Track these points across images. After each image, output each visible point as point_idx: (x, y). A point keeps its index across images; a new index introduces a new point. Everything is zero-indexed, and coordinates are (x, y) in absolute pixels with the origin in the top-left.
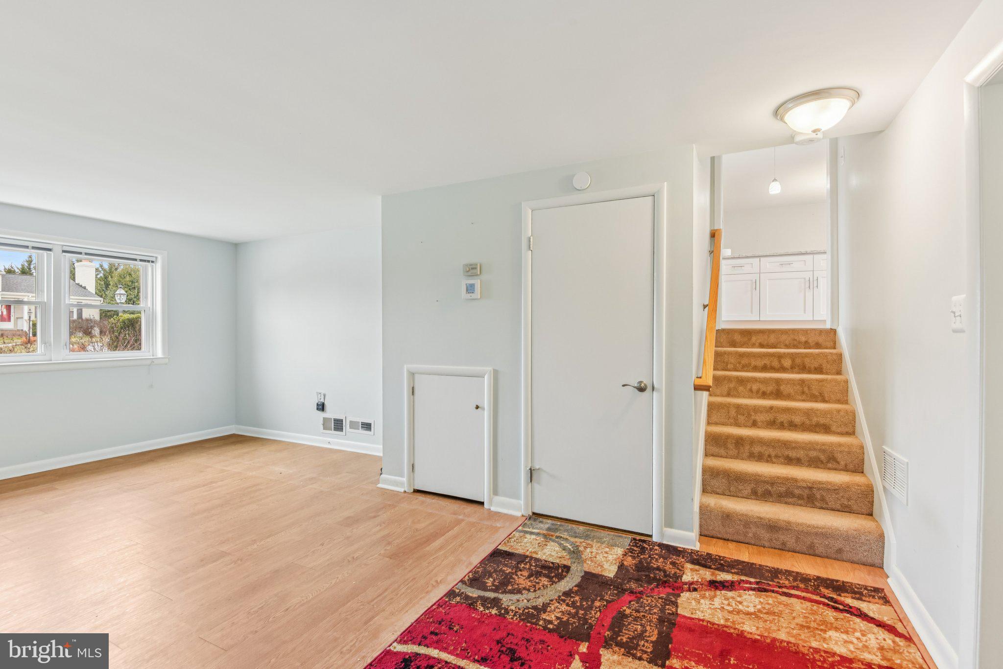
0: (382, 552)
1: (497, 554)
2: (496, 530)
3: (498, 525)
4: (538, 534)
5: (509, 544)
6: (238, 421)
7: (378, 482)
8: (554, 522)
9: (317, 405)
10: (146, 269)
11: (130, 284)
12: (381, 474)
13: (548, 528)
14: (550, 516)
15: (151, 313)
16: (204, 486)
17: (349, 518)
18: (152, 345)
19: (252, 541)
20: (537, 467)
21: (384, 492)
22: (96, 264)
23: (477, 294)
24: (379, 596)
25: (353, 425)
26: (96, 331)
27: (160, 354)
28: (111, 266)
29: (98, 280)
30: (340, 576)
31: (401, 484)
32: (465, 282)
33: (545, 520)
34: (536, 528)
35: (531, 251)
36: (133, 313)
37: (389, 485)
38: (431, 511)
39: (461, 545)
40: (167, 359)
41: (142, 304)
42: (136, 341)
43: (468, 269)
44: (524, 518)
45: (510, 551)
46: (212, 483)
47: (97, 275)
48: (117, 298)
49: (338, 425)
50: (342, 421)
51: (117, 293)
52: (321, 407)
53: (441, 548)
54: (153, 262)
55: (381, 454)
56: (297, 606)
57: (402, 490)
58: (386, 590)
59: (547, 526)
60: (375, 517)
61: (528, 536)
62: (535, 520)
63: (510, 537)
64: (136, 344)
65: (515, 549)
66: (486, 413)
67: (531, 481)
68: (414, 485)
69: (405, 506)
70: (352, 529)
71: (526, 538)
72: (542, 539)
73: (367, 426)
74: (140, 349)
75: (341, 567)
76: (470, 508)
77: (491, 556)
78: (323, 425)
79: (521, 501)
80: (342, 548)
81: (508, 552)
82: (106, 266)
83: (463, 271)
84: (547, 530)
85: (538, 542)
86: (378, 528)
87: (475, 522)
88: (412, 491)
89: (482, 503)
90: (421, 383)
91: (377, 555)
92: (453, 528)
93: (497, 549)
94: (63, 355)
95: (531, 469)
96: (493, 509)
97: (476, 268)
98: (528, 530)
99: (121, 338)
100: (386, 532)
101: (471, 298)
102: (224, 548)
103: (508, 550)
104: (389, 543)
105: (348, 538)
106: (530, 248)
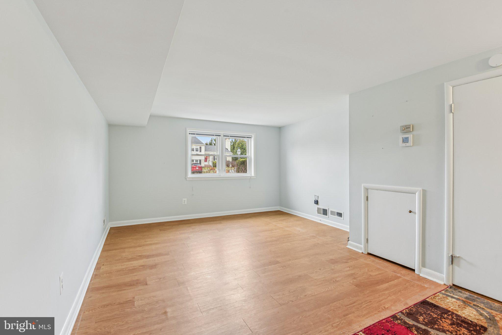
0: (352, 282)
1: (424, 303)
2: (424, 288)
3: (426, 286)
4: (458, 299)
5: (435, 299)
6: (281, 205)
7: (347, 244)
8: (471, 294)
9: (315, 201)
10: (248, 141)
11: (241, 147)
12: (348, 241)
13: (467, 297)
14: (468, 290)
15: (250, 158)
16: (269, 231)
17: (332, 259)
18: (251, 171)
19: (289, 259)
20: (458, 256)
21: (350, 251)
22: (231, 140)
23: (411, 143)
24: (351, 304)
25: (332, 213)
26: (231, 165)
27: (253, 175)
28: (235, 139)
29: (231, 146)
30: (330, 288)
31: (361, 249)
32: (401, 136)
33: (463, 292)
34: (456, 295)
35: (452, 114)
36: (244, 158)
37: (353, 247)
38: (379, 267)
39: (400, 291)
40: (255, 177)
41: (247, 155)
42: (245, 169)
43: (404, 129)
44: (446, 287)
45: (436, 304)
46: (272, 230)
47: (231, 144)
48: (238, 153)
49: (325, 212)
50: (327, 210)
51: (238, 150)
52: (316, 202)
53: (387, 289)
54: (251, 138)
55: (348, 231)
56: (310, 296)
57: (361, 252)
58: (355, 302)
59: (465, 296)
60: (346, 262)
61: (450, 298)
62: (455, 290)
63: (435, 295)
64: (245, 171)
65: (439, 303)
66: (417, 216)
67: (452, 264)
68: (368, 251)
69: (362, 260)
70: (335, 266)
71: (448, 299)
72: (461, 303)
73: (340, 215)
74: (246, 172)
75: (330, 283)
76: (404, 271)
77: (421, 303)
78: (318, 211)
79: (444, 275)
80: (330, 274)
81: (434, 304)
82: (234, 140)
83: (400, 129)
84: (465, 298)
85: (458, 304)
86: (348, 269)
87: (409, 280)
88: (367, 253)
89: (414, 270)
90: (372, 195)
91: (348, 283)
92: (394, 280)
93: (426, 300)
94: (224, 174)
95: (452, 256)
96: (421, 275)
97: (409, 128)
98: (450, 294)
99: (240, 168)
100: (353, 272)
101: (406, 146)
102: (279, 259)
103: (435, 303)
104: (355, 278)
105: (332, 269)
106: (451, 111)
